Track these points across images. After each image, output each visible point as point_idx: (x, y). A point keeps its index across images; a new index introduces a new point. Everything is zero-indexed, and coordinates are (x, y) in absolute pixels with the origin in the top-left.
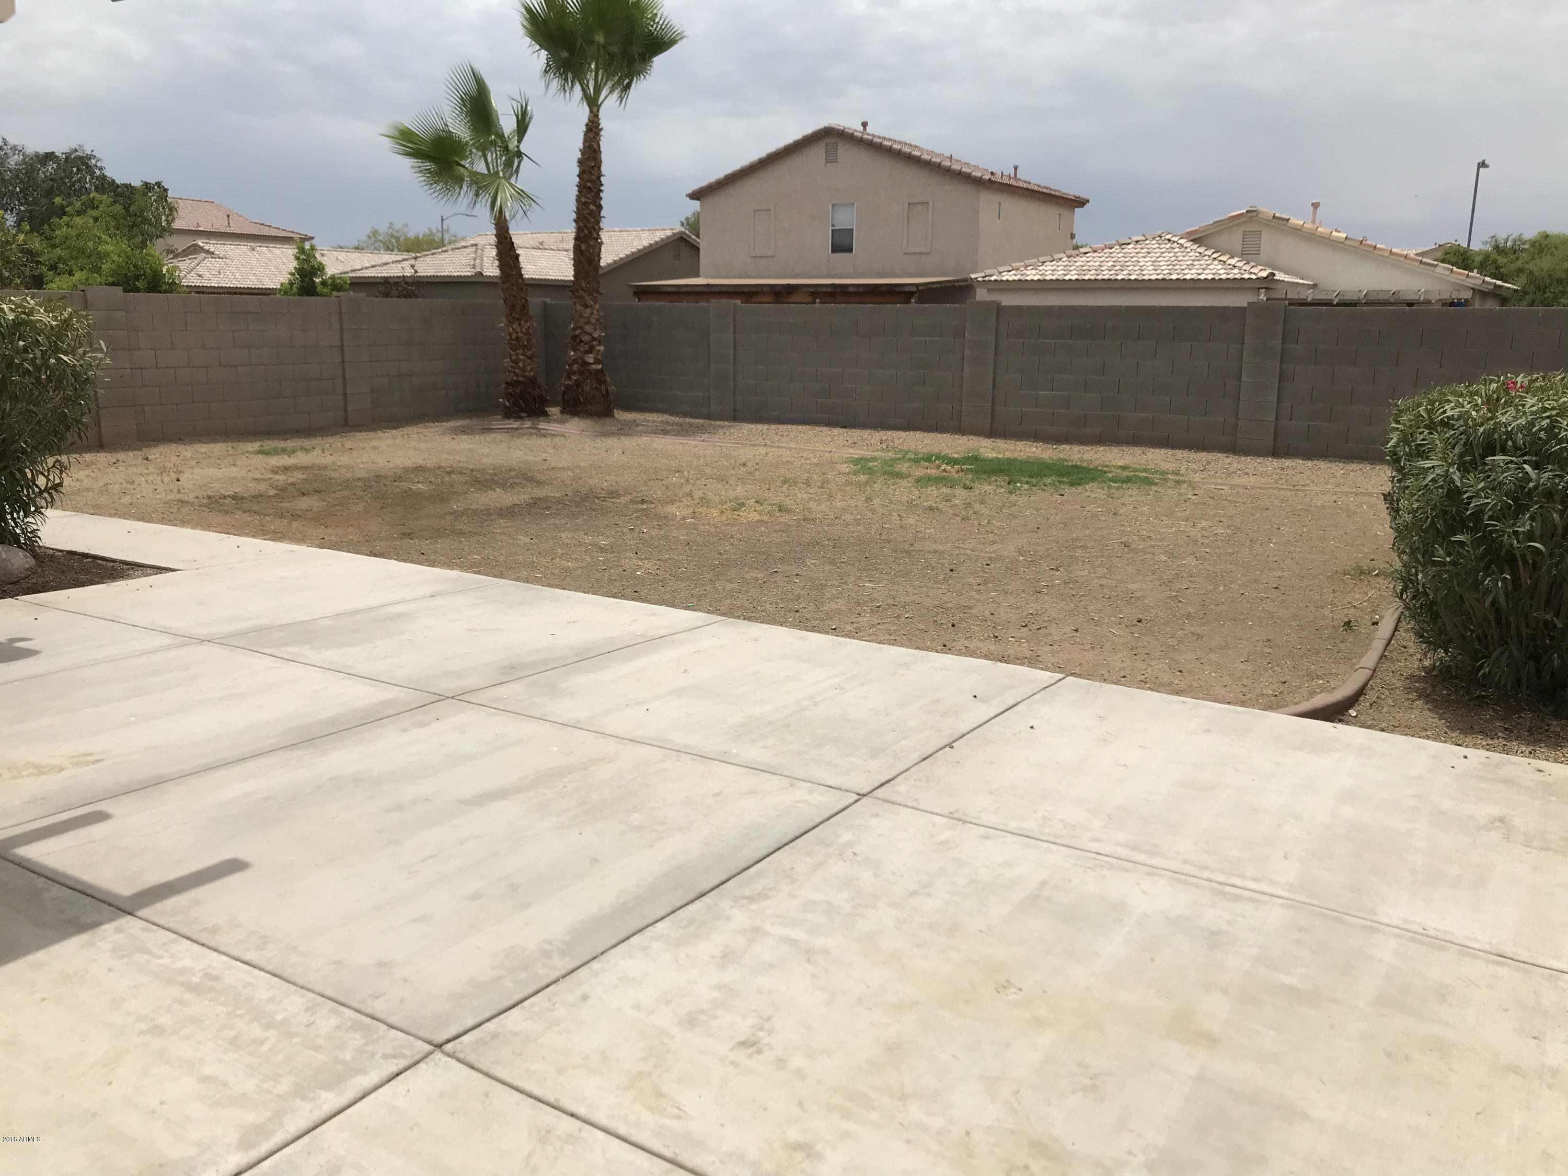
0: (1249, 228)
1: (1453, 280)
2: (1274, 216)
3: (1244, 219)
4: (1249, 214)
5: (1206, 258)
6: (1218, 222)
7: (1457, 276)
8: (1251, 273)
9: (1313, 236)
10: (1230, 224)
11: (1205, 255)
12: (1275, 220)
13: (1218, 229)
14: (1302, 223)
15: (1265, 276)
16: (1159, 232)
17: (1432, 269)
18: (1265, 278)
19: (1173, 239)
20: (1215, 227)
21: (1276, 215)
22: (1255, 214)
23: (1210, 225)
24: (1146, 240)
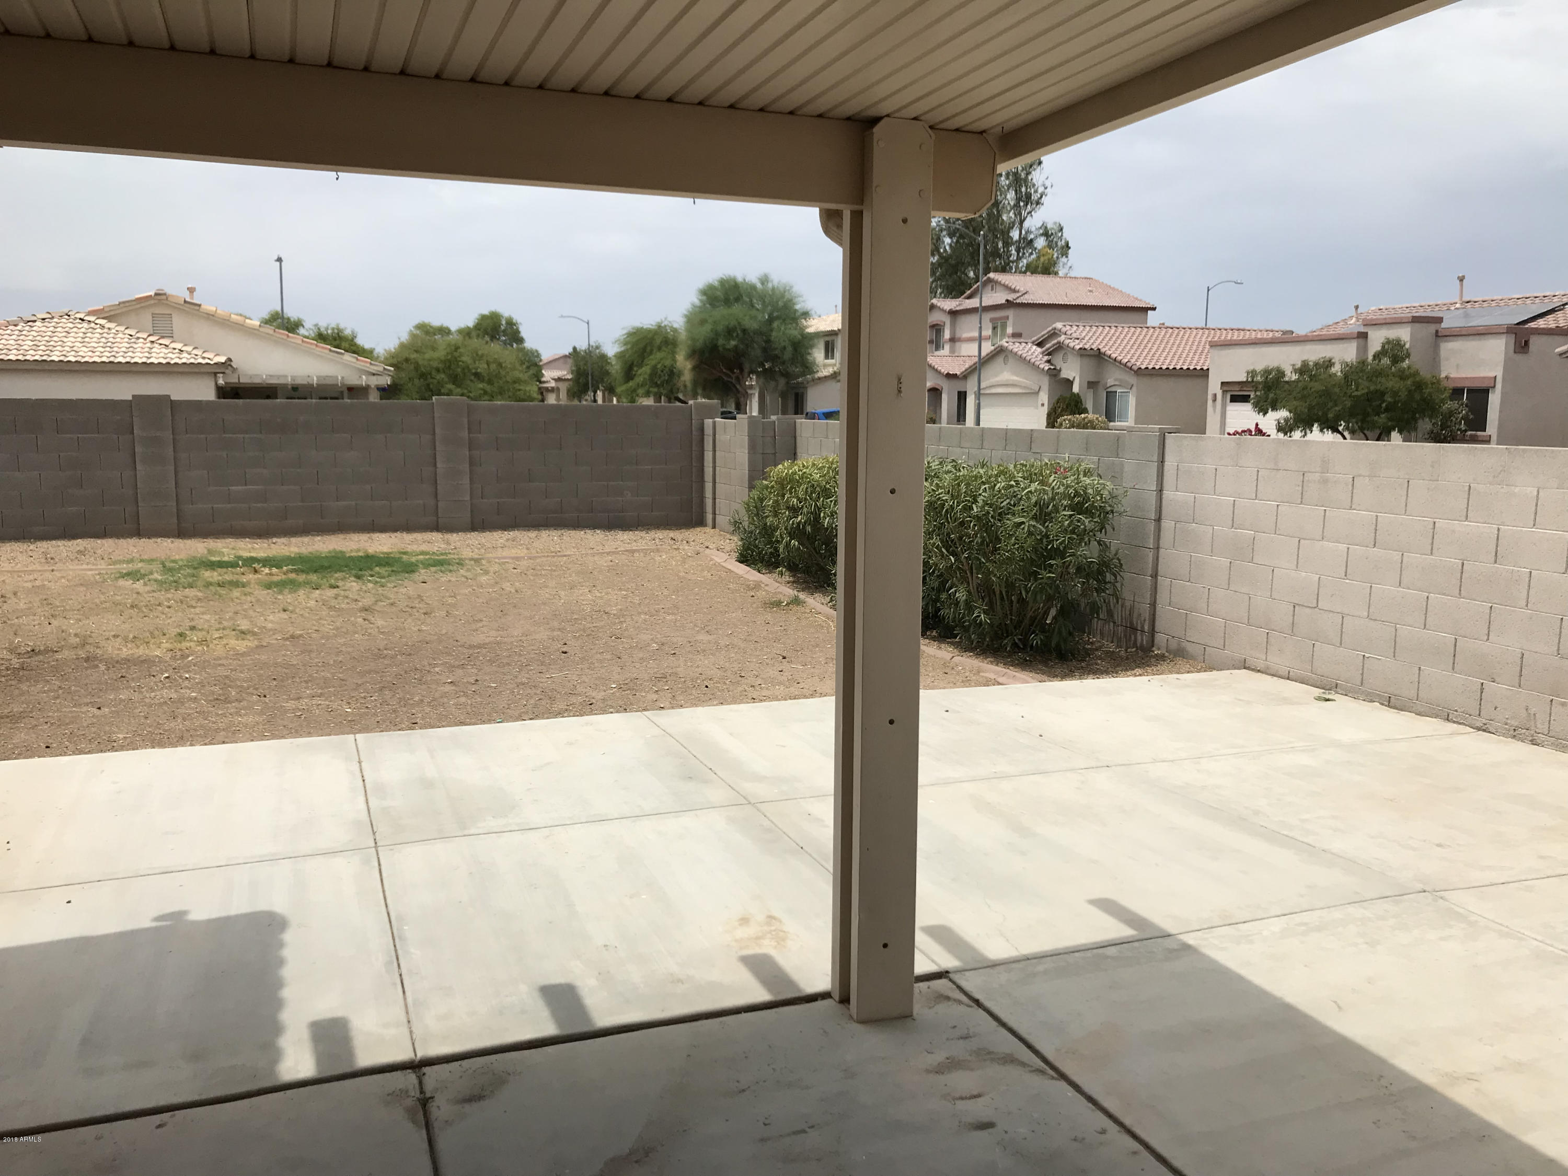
0: (158, 310)
1: (360, 367)
2: (185, 301)
3: (152, 302)
4: (159, 297)
5: (141, 340)
6: (124, 302)
7: (362, 364)
8: (204, 358)
9: (227, 322)
10: (138, 306)
11: (138, 338)
12: (186, 305)
13: (124, 310)
14: (215, 309)
15: (223, 361)
16: (66, 311)
17: (340, 356)
18: (223, 363)
19: (87, 318)
20: (122, 308)
21: (187, 299)
22: (164, 297)
23: (115, 305)
24: (53, 318)
